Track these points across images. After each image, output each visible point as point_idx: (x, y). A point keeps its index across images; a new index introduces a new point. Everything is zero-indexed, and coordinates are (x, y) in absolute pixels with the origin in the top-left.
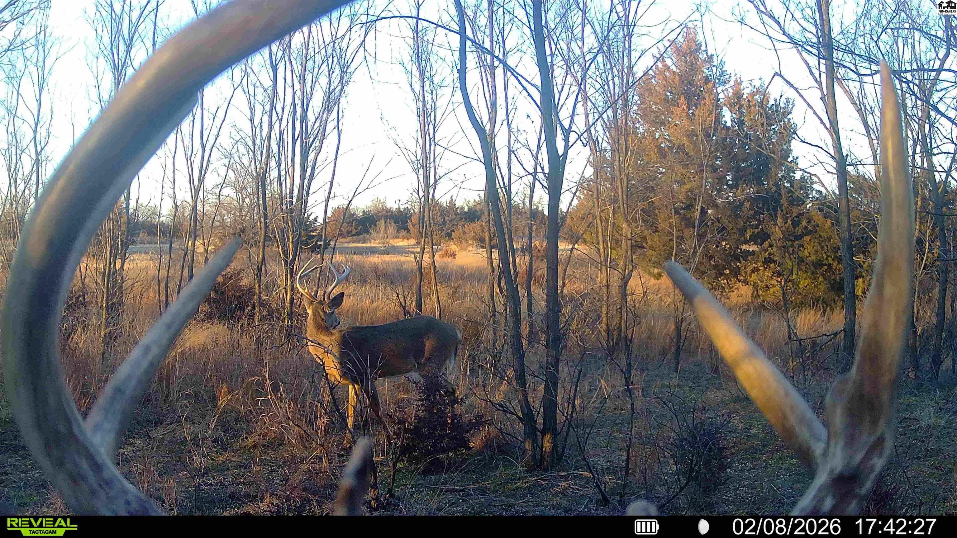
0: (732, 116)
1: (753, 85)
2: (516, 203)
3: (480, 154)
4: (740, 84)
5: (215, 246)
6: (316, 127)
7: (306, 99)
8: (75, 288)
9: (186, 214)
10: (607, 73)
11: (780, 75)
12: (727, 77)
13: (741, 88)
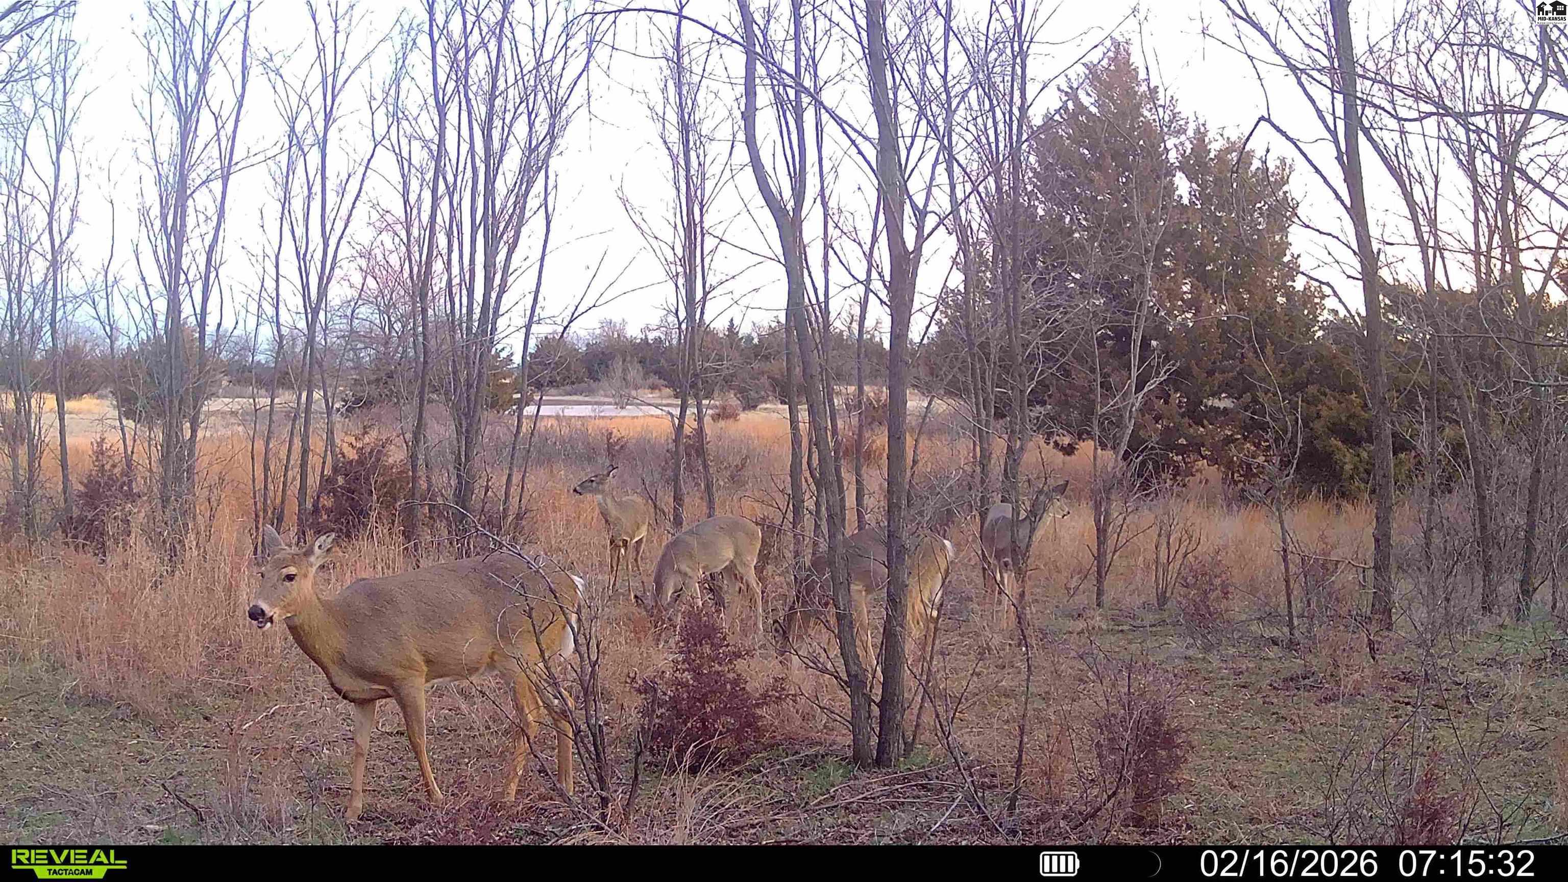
0: (1191, 187)
1: (1225, 136)
2: (838, 330)
3: (779, 251)
4: (1205, 134)
5: (344, 400)
6: (509, 204)
7: (493, 161)
8: (117, 471)
9: (297, 350)
10: (984, 116)
11: (1269, 120)
12: (1182, 122)
13: (1207, 140)
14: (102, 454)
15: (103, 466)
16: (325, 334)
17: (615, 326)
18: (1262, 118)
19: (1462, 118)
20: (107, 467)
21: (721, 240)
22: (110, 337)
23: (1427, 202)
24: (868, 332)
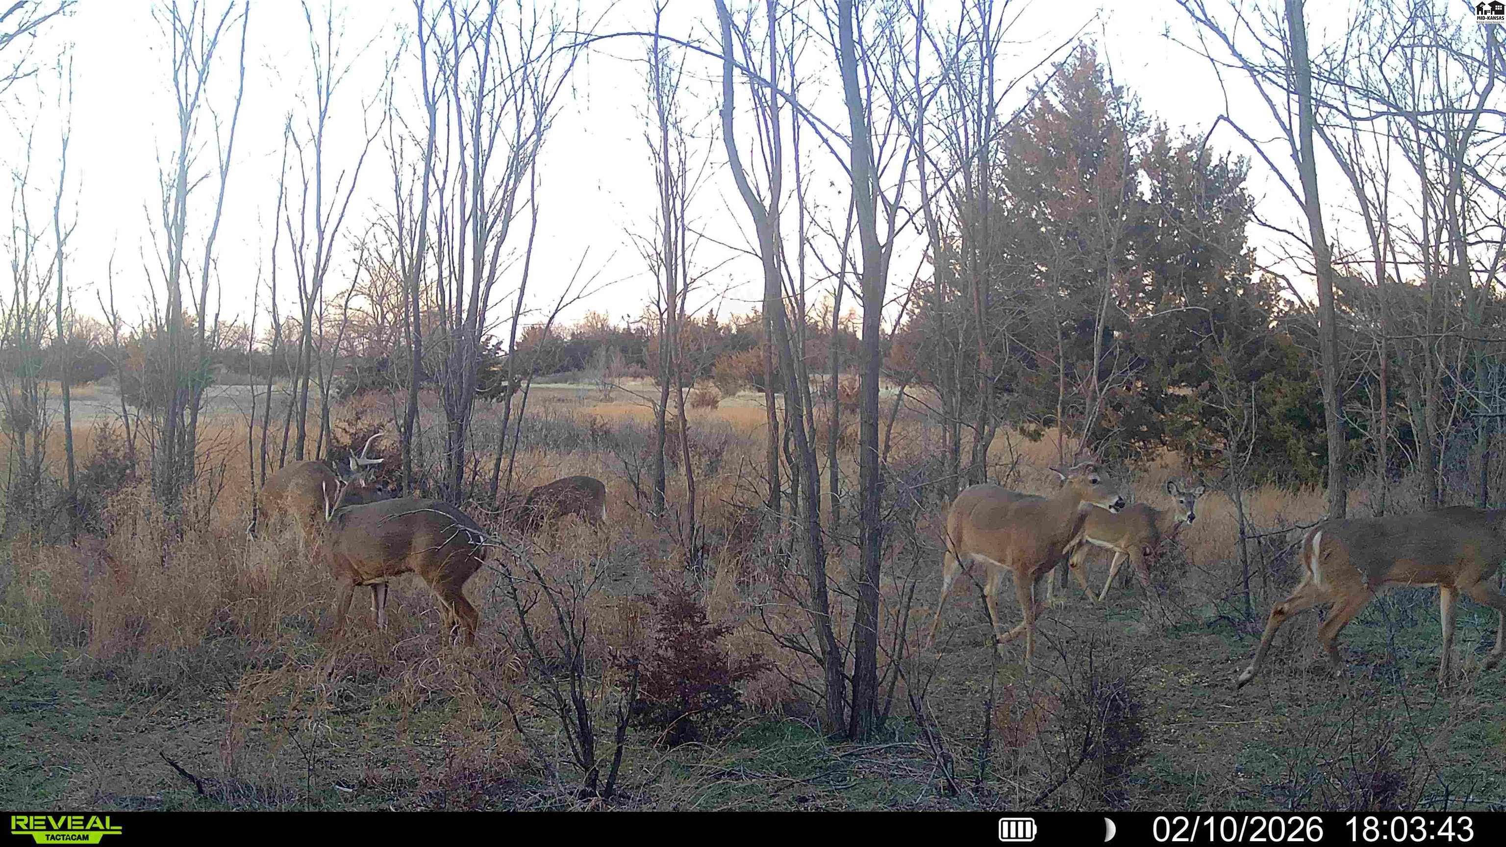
0: (1152, 184)
1: (1186, 135)
2: (812, 321)
3: (757, 245)
4: (1165, 133)
5: (339, 387)
6: (497, 200)
7: (482, 158)
8: (120, 454)
9: (294, 339)
10: (955, 116)
11: (1227, 119)
12: (1145, 121)
13: (1167, 140)
14: (106, 438)
15: (106, 450)
16: (320, 322)
17: (599, 316)
18: (1221, 117)
19: (1413, 117)
20: (111, 451)
21: (701, 235)
22: (113, 326)
23: (1378, 198)
24: (842, 323)
